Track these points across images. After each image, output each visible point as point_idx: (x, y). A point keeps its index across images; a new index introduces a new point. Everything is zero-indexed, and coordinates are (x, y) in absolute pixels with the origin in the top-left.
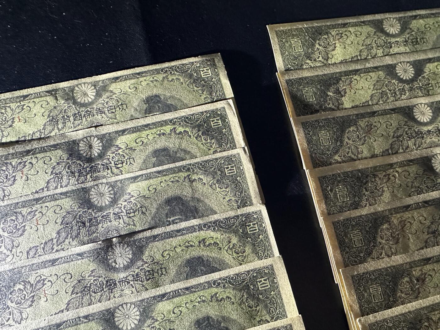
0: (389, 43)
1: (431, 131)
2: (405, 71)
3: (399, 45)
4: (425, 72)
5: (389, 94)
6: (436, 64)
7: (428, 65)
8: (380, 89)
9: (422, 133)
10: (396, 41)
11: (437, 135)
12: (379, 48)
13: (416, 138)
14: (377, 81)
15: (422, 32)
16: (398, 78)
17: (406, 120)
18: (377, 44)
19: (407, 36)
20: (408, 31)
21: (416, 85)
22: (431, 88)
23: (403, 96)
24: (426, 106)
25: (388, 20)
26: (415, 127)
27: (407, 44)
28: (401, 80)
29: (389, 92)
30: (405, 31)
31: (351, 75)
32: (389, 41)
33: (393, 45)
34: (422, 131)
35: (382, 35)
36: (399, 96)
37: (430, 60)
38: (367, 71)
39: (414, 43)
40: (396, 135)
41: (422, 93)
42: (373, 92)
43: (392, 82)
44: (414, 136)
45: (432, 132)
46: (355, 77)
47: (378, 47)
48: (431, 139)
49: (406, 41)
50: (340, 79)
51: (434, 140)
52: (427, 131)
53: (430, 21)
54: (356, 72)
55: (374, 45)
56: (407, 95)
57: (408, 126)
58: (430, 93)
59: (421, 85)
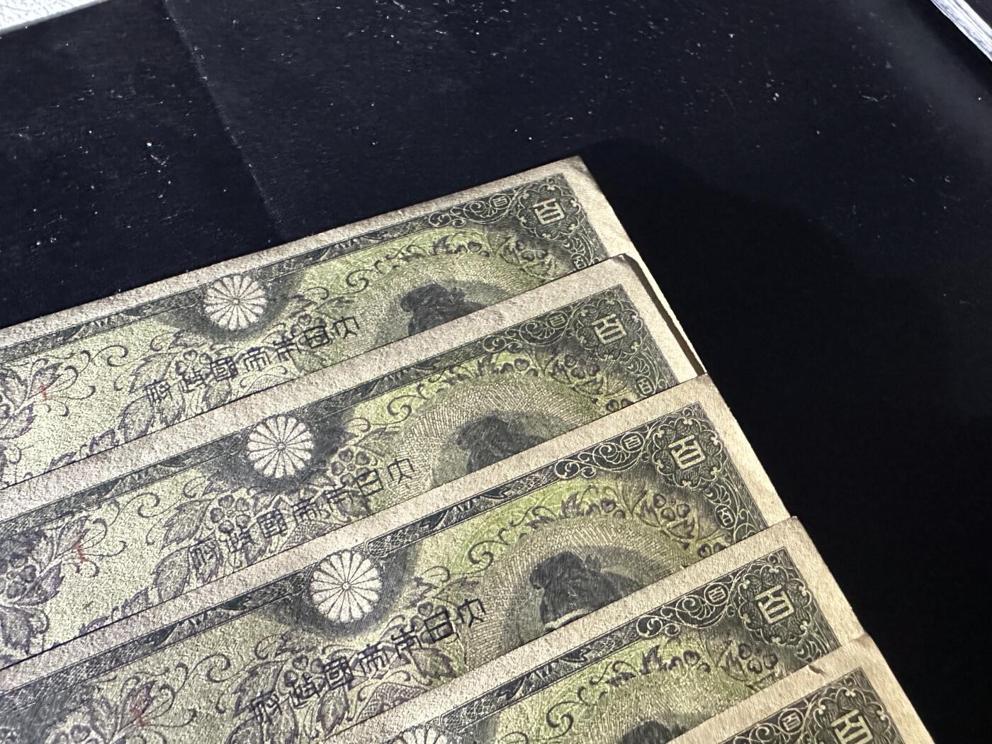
0: (227, 363)
1: (380, 647)
2: (281, 447)
3: (261, 362)
4: (353, 436)
5: (223, 546)
6: (387, 397)
7: (361, 409)
8: (190, 536)
9: (347, 662)
10: (253, 350)
11: (400, 656)
12: (191, 387)
13: (326, 688)
14: (180, 509)
15: (340, 300)
16: (256, 479)
17: (284, 629)
18: (183, 374)
19: (290, 323)
20: (292, 306)
21: (320, 486)
22: (375, 487)
23: (275, 539)
24: (357, 557)
25: (224, 285)
26: (320, 648)
27: (288, 351)
28: (269, 485)
29: (224, 537)
30: (280, 308)
31: (80, 511)
32: (225, 354)
33: (240, 366)
34: (348, 655)
35: (200, 339)
36: (261, 543)
37: (365, 391)
38: (142, 478)
39: (315, 343)
40: (245, 702)
41: (343, 512)
42: (166, 552)
43: (236, 496)
44: (317, 683)
45: (383, 649)
46: (96, 514)
47: (188, 382)
48: (380, 677)
49: (286, 343)
50: (41, 534)
51: (391, 679)
52: (363, 652)
53: (365, 258)
54: (102, 491)
55: (174, 380)
56: (289, 532)
57: (293, 651)
58: (372, 506)
59: (339, 485)
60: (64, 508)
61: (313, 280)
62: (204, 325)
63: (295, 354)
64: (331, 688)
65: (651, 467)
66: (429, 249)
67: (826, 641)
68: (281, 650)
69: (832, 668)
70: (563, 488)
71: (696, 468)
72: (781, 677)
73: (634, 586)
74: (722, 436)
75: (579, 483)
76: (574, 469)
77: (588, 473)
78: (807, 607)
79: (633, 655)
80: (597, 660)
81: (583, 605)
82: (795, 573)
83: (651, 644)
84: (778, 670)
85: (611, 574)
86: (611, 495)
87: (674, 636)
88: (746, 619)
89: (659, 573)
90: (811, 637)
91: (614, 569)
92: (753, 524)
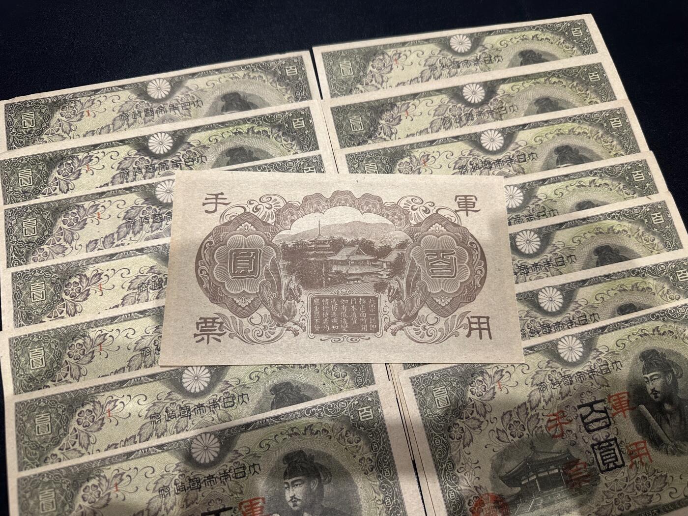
60: (403, 98)
61: (489, 41)
62: (449, 48)
63: (480, 64)
64: (484, 169)
65: (602, 125)
66: (531, 37)
67: (654, 190)
68: (469, 154)
69: (655, 199)
70: (570, 125)
71: (618, 128)
72: (636, 198)
73: (589, 160)
74: (630, 120)
75: (576, 125)
76: (574, 120)
77: (579, 122)
78: (650, 179)
79: (587, 180)
80: (574, 179)
81: (571, 163)
82: (648, 168)
83: (593, 178)
84: (635, 195)
85: (582, 155)
86: (586, 131)
87: (601, 177)
88: (627, 178)
89: (599, 158)
90: (649, 188)
91: (583, 154)
92: (636, 150)
